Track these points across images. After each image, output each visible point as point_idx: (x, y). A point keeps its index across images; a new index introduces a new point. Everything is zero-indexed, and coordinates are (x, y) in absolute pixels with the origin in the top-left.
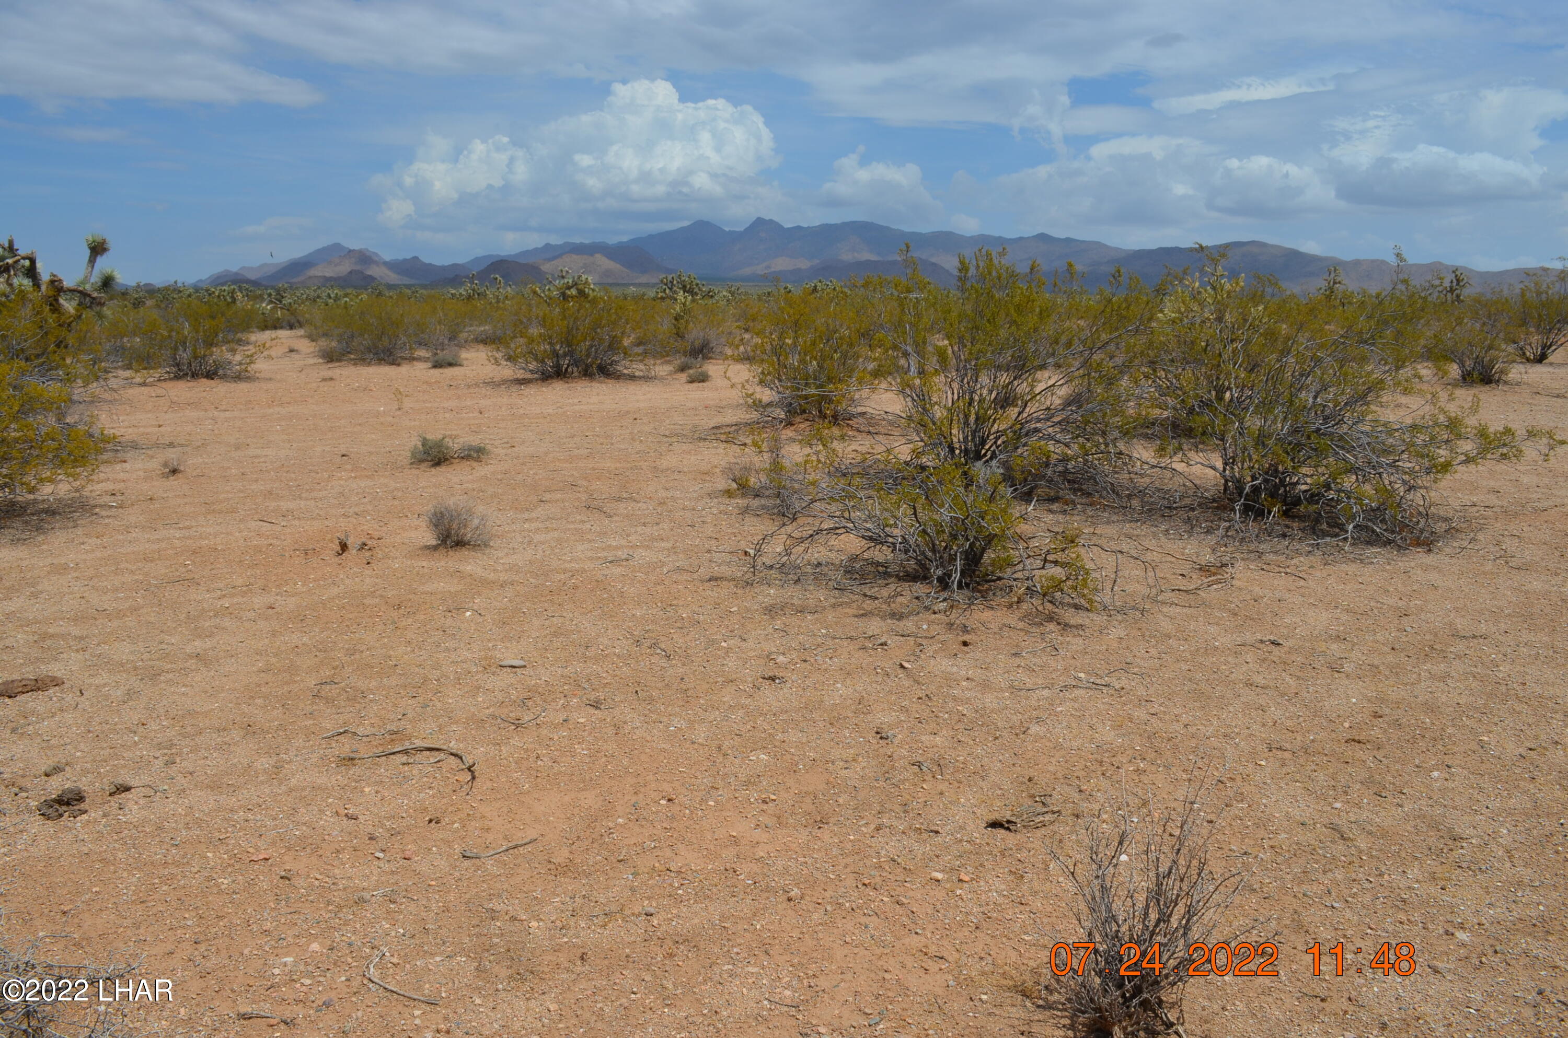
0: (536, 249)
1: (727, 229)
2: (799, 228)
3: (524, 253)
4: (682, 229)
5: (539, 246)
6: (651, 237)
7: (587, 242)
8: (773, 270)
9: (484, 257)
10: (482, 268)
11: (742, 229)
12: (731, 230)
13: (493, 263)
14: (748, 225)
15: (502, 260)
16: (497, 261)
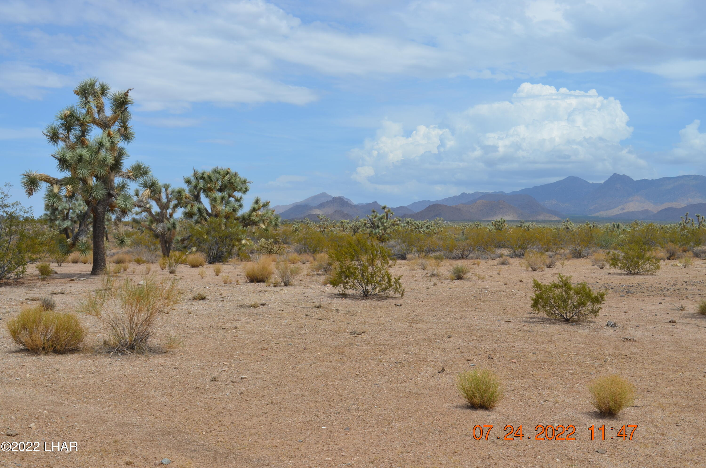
0: (455, 197)
1: (591, 182)
2: (645, 180)
3: (447, 200)
4: (558, 183)
5: (458, 195)
6: (535, 188)
7: (491, 191)
8: (626, 211)
9: (420, 202)
10: (422, 210)
11: (602, 182)
12: (594, 182)
13: (429, 206)
14: (607, 179)
15: (436, 204)
16: (433, 205)
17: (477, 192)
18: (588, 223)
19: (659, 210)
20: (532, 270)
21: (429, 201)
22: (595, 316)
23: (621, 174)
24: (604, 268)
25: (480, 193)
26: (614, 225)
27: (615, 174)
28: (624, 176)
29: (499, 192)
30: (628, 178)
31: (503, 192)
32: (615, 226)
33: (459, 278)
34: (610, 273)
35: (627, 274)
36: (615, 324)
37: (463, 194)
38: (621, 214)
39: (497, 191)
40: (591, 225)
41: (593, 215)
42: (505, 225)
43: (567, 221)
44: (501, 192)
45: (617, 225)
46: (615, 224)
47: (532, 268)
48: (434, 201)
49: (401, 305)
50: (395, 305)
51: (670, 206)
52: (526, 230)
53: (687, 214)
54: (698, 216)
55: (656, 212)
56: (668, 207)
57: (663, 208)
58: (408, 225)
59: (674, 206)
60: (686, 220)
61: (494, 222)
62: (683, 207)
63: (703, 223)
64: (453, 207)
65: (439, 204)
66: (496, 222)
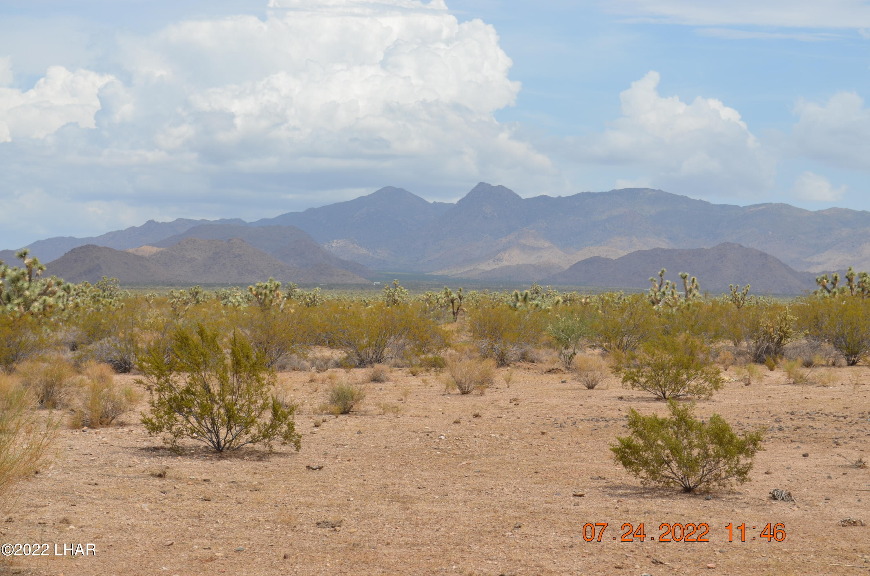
0: (133, 229)
1: (431, 201)
2: (544, 198)
3: (113, 235)
4: (361, 200)
6: (312, 211)
7: (212, 218)
8: (505, 263)
9: (50, 241)
10: (56, 257)
11: (455, 201)
12: (437, 201)
13: (73, 251)
14: (464, 195)
15: (88, 246)
16: (81, 248)
17: (182, 219)
18: (449, 290)
19: (574, 263)
20: (458, 391)
21: (72, 239)
22: (743, 481)
23: (494, 184)
24: (596, 387)
25: (190, 221)
26: (516, 296)
27: (481, 184)
28: (501, 188)
29: (231, 220)
30: (510, 191)
31: (239, 220)
33: (346, 412)
34: (621, 398)
37: (150, 223)
38: (494, 270)
39: (228, 217)
40: (454, 295)
41: (433, 273)
42: (278, 295)
43: (395, 286)
44: (235, 219)
45: (524, 295)
46: (519, 293)
47: (460, 387)
48: (82, 240)
49: (320, 468)
50: (308, 467)
51: (596, 255)
52: (307, 305)
53: (663, 272)
54: (685, 278)
55: (566, 267)
56: (592, 255)
57: (582, 258)
58: (68, 293)
59: (603, 255)
60: (660, 286)
61: (254, 289)
62: (622, 255)
63: (695, 291)
64: (128, 253)
65: (94, 246)
66: (258, 287)
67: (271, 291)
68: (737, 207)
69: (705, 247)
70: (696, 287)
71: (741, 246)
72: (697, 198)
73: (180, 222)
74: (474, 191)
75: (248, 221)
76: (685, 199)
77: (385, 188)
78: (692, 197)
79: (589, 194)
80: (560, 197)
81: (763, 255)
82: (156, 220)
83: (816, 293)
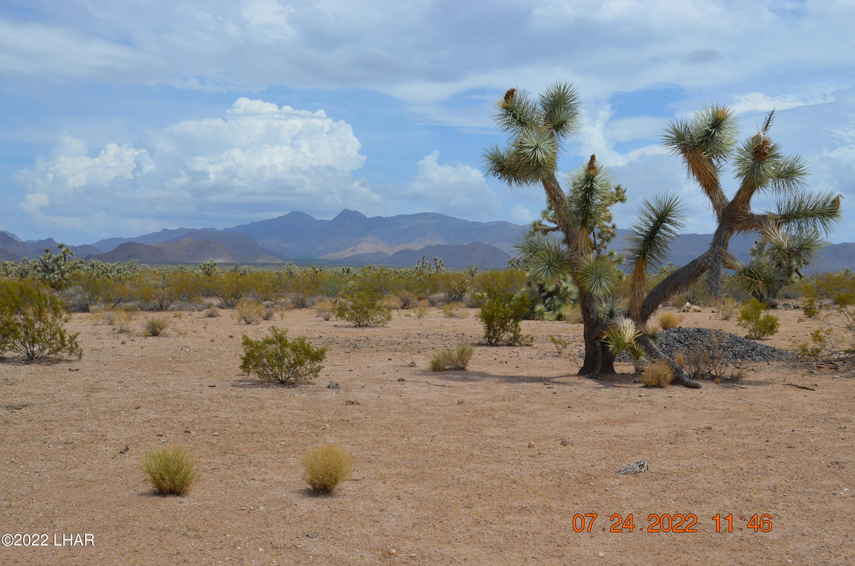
0: (155, 234)
1: (318, 219)
2: (379, 218)
4: (280, 218)
5: (158, 231)
7: (199, 228)
8: (358, 252)
10: (112, 249)
11: (331, 219)
12: (322, 219)
13: (122, 245)
14: (336, 215)
15: (130, 243)
16: (126, 244)
18: (315, 266)
20: (245, 323)
21: (121, 239)
22: (316, 376)
23: (352, 210)
24: (330, 320)
25: (186, 229)
26: (343, 269)
28: (356, 212)
29: (209, 229)
31: (214, 228)
32: (345, 270)
33: (155, 334)
34: (336, 326)
35: (355, 327)
36: (337, 384)
37: (165, 230)
38: (352, 256)
39: (207, 227)
40: (317, 269)
41: (320, 258)
42: (215, 269)
43: (291, 264)
44: (212, 228)
45: (347, 269)
46: (345, 268)
48: (128, 239)
49: (77, 370)
50: (70, 369)
51: (407, 248)
52: (241, 274)
53: (424, 257)
54: (436, 260)
55: (391, 254)
56: (404, 248)
57: (400, 250)
58: (93, 268)
59: (410, 248)
60: (423, 264)
61: (202, 265)
62: (421, 248)
63: (441, 267)
64: (152, 246)
65: (133, 243)
66: (204, 265)
67: (211, 267)
68: (481, 223)
69: (464, 244)
70: (442, 265)
71: (483, 244)
72: (460, 218)
73: (181, 229)
74: (341, 213)
75: (218, 229)
76: (454, 218)
77: (293, 212)
78: (457, 217)
79: (403, 215)
80: (387, 217)
81: (495, 249)
82: (168, 229)
83: (508, 268)
